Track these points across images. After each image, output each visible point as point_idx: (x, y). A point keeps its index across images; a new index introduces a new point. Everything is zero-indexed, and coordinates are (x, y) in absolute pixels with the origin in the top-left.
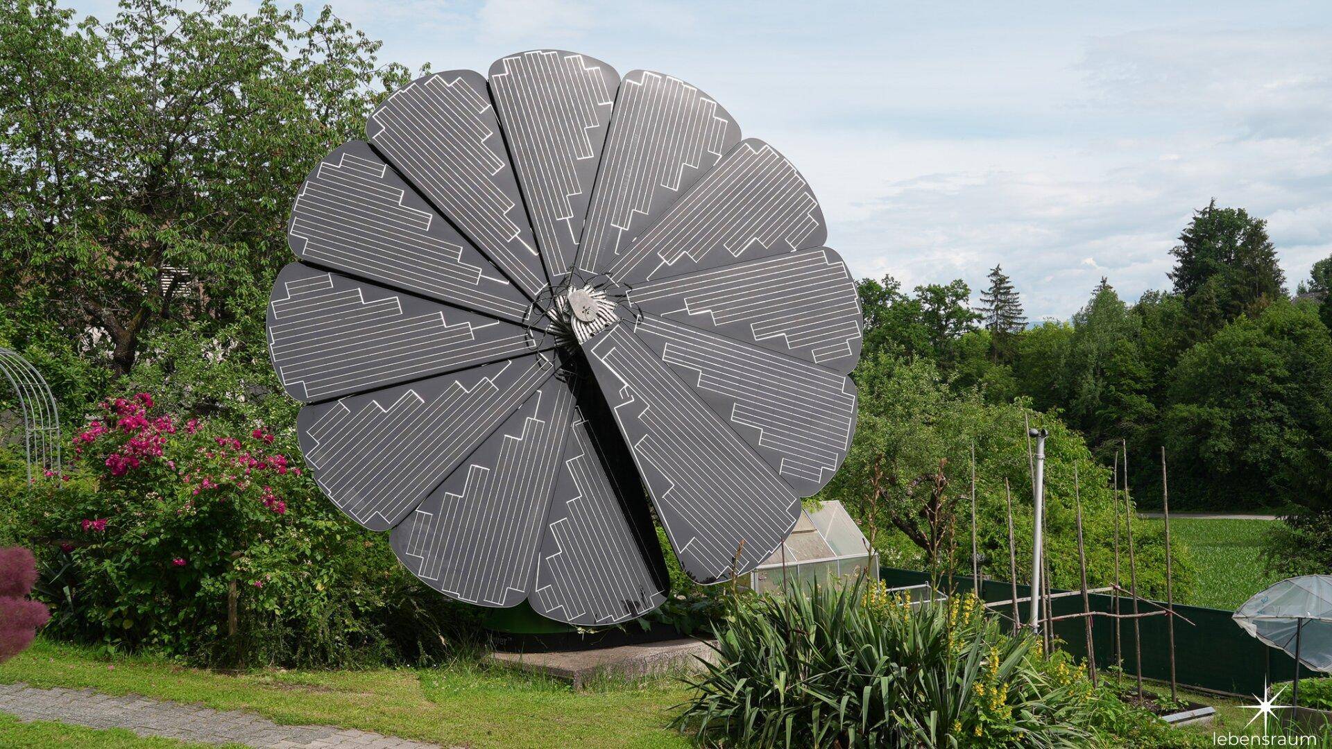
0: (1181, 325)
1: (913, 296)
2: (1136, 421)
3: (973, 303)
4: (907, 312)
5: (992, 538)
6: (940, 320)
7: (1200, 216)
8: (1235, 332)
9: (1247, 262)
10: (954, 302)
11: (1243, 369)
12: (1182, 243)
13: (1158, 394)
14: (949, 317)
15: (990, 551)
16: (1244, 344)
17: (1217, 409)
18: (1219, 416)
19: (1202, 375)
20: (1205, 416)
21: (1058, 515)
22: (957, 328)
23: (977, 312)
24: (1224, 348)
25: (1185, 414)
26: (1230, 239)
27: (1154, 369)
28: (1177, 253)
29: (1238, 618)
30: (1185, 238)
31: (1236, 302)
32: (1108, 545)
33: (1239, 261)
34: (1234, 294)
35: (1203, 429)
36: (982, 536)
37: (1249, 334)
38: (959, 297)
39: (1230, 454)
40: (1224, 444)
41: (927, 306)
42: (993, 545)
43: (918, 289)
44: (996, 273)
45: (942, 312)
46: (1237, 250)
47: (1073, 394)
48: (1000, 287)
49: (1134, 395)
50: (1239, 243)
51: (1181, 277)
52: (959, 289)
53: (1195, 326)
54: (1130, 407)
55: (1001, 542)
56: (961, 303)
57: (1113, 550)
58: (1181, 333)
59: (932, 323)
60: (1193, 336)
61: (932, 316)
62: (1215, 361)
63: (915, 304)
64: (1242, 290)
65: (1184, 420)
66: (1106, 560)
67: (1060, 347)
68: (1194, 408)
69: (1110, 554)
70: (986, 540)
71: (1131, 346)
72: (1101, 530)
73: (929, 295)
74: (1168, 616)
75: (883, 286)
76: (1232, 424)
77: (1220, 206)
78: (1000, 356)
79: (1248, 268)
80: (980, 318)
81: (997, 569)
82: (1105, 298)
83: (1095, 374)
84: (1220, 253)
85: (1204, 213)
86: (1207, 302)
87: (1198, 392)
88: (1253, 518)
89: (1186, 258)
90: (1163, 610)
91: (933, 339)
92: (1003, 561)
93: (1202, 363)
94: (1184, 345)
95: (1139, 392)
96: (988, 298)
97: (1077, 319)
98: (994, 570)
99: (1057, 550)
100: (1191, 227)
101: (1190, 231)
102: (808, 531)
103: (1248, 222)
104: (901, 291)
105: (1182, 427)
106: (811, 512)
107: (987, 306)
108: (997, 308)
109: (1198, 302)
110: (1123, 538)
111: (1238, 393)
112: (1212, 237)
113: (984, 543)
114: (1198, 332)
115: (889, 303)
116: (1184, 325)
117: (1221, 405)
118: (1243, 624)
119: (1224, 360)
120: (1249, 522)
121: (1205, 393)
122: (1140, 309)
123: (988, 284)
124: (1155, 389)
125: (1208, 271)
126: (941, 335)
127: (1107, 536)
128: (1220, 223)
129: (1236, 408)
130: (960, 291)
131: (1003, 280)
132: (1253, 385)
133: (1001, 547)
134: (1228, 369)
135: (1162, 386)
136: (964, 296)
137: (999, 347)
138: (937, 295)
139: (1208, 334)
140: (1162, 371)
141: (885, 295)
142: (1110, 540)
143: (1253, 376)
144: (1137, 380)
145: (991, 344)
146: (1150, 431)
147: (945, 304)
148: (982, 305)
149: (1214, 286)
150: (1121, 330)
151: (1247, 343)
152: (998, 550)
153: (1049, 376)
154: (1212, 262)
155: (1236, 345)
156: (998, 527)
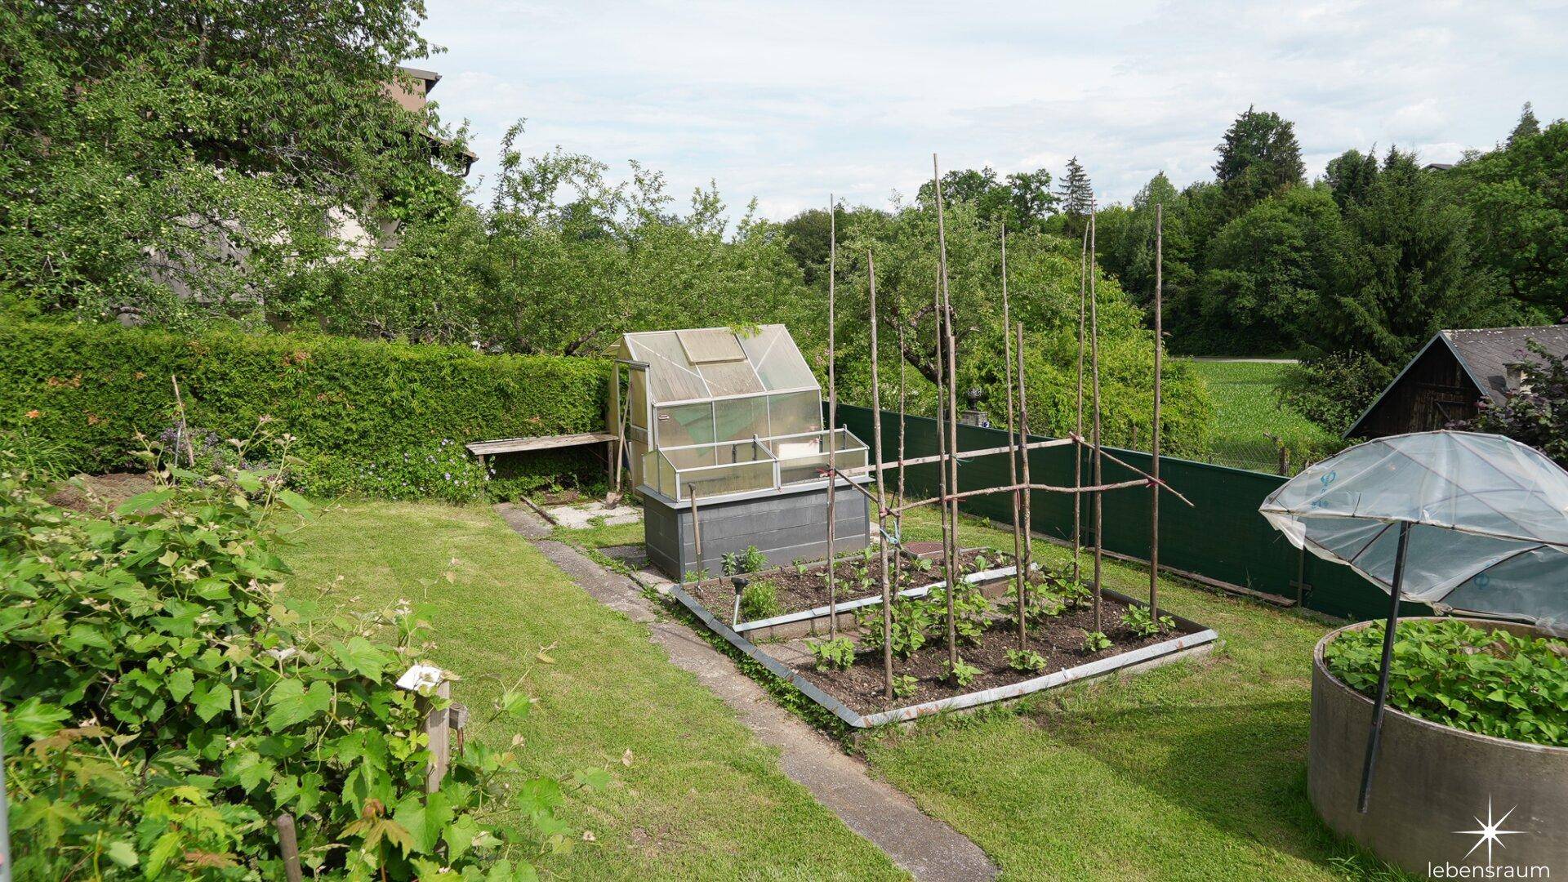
0: (1220, 205)
1: (1005, 183)
2: (1179, 284)
3: (1053, 188)
4: (1000, 197)
5: (990, 371)
6: (1026, 203)
7: (1241, 119)
8: (1264, 209)
9: (1276, 157)
10: (1038, 188)
11: (1269, 241)
12: (1225, 141)
13: (1198, 262)
14: (1033, 200)
15: (987, 385)
16: (1270, 220)
17: (1245, 273)
18: (1246, 279)
19: (1235, 246)
20: (1234, 279)
21: (1068, 346)
22: (1040, 209)
23: (1056, 196)
24: (1254, 222)
25: (1219, 278)
26: (1264, 137)
27: (1196, 241)
28: (1220, 149)
29: (1271, 511)
30: (1228, 137)
31: (1265, 189)
32: (1123, 379)
33: (1269, 157)
34: (1265, 182)
35: (1232, 289)
36: (980, 369)
37: (1275, 212)
38: (1042, 183)
39: (1251, 310)
40: (1249, 302)
41: (1016, 191)
42: (991, 379)
43: (1010, 176)
44: (1072, 164)
45: (1028, 196)
46: (1269, 147)
47: (1130, 262)
48: (1076, 175)
49: (1178, 263)
50: (1271, 141)
51: (1223, 170)
52: (1043, 178)
53: (1232, 206)
54: (1174, 272)
55: (1000, 376)
56: (1043, 188)
57: (1127, 386)
58: (1220, 211)
59: (1020, 205)
60: (1229, 214)
61: (1020, 199)
62: (1247, 235)
63: (1006, 189)
64: (1271, 179)
65: (1218, 283)
66: (1118, 395)
67: (1121, 223)
68: (1226, 272)
69: (1123, 389)
70: (983, 373)
71: (1178, 222)
72: (1117, 364)
73: (1018, 182)
74: (1152, 487)
75: (983, 175)
76: (1257, 284)
77: (1257, 110)
78: (1074, 231)
79: (1277, 161)
80: (1058, 200)
81: (994, 405)
82: (1160, 184)
83: (1148, 245)
84: (1257, 150)
85: (1244, 116)
86: (1242, 186)
87: (1231, 260)
88: (1267, 361)
89: (1228, 155)
90: (1143, 477)
91: (1020, 218)
92: (1001, 396)
93: (1235, 236)
94: (1222, 221)
95: (1182, 261)
96: (1065, 184)
97: (1136, 200)
98: (991, 406)
99: (1063, 385)
100: (1233, 128)
101: (1232, 131)
102: (736, 360)
103: (1279, 124)
104: (997, 180)
105: (1215, 289)
106: (745, 337)
107: (1065, 191)
108: (1073, 192)
109: (1235, 186)
110: (1140, 372)
111: (1262, 261)
112: (1249, 136)
113: (981, 377)
114: (1234, 211)
115: (987, 189)
116: (1223, 205)
117: (1249, 270)
118: (1279, 522)
119: (1256, 233)
120: (1264, 364)
121: (1236, 261)
122: (1188, 193)
123: (1065, 173)
124: (1196, 258)
125: (1243, 164)
126: (1026, 215)
127: (1123, 371)
128: (1257, 124)
129: (1261, 272)
130: (1044, 178)
131: (1077, 169)
132: (1276, 254)
133: (1000, 381)
134: (1258, 242)
135: (1201, 255)
136: (1045, 183)
137: (1072, 224)
138: (1025, 181)
139: (1241, 213)
140: (1203, 243)
141: (984, 183)
142: (1126, 374)
143: (1276, 246)
144: (1181, 250)
145: (1066, 222)
146: (1190, 292)
147: (1031, 190)
148: (1060, 190)
149: (1249, 175)
150: (1171, 208)
151: (1272, 218)
152: (996, 385)
153: (1111, 247)
154: (1247, 156)
155: (1263, 221)
156: (997, 359)
